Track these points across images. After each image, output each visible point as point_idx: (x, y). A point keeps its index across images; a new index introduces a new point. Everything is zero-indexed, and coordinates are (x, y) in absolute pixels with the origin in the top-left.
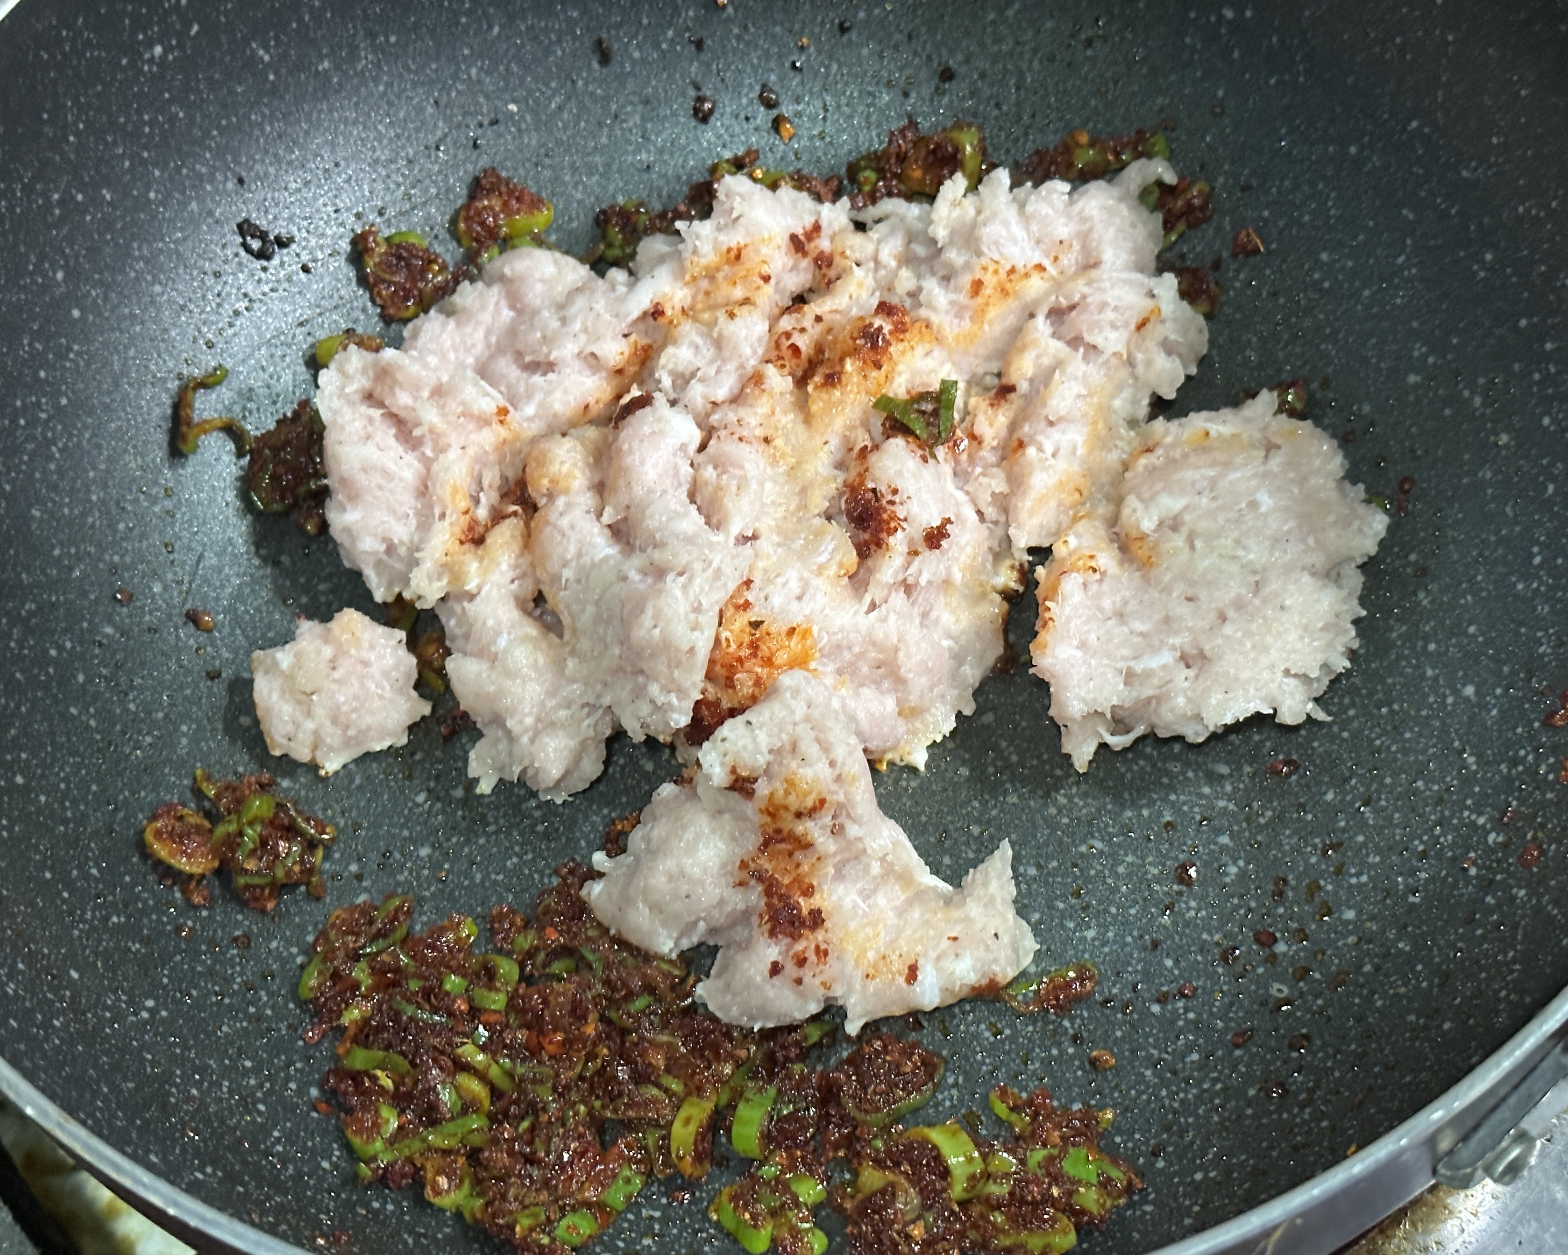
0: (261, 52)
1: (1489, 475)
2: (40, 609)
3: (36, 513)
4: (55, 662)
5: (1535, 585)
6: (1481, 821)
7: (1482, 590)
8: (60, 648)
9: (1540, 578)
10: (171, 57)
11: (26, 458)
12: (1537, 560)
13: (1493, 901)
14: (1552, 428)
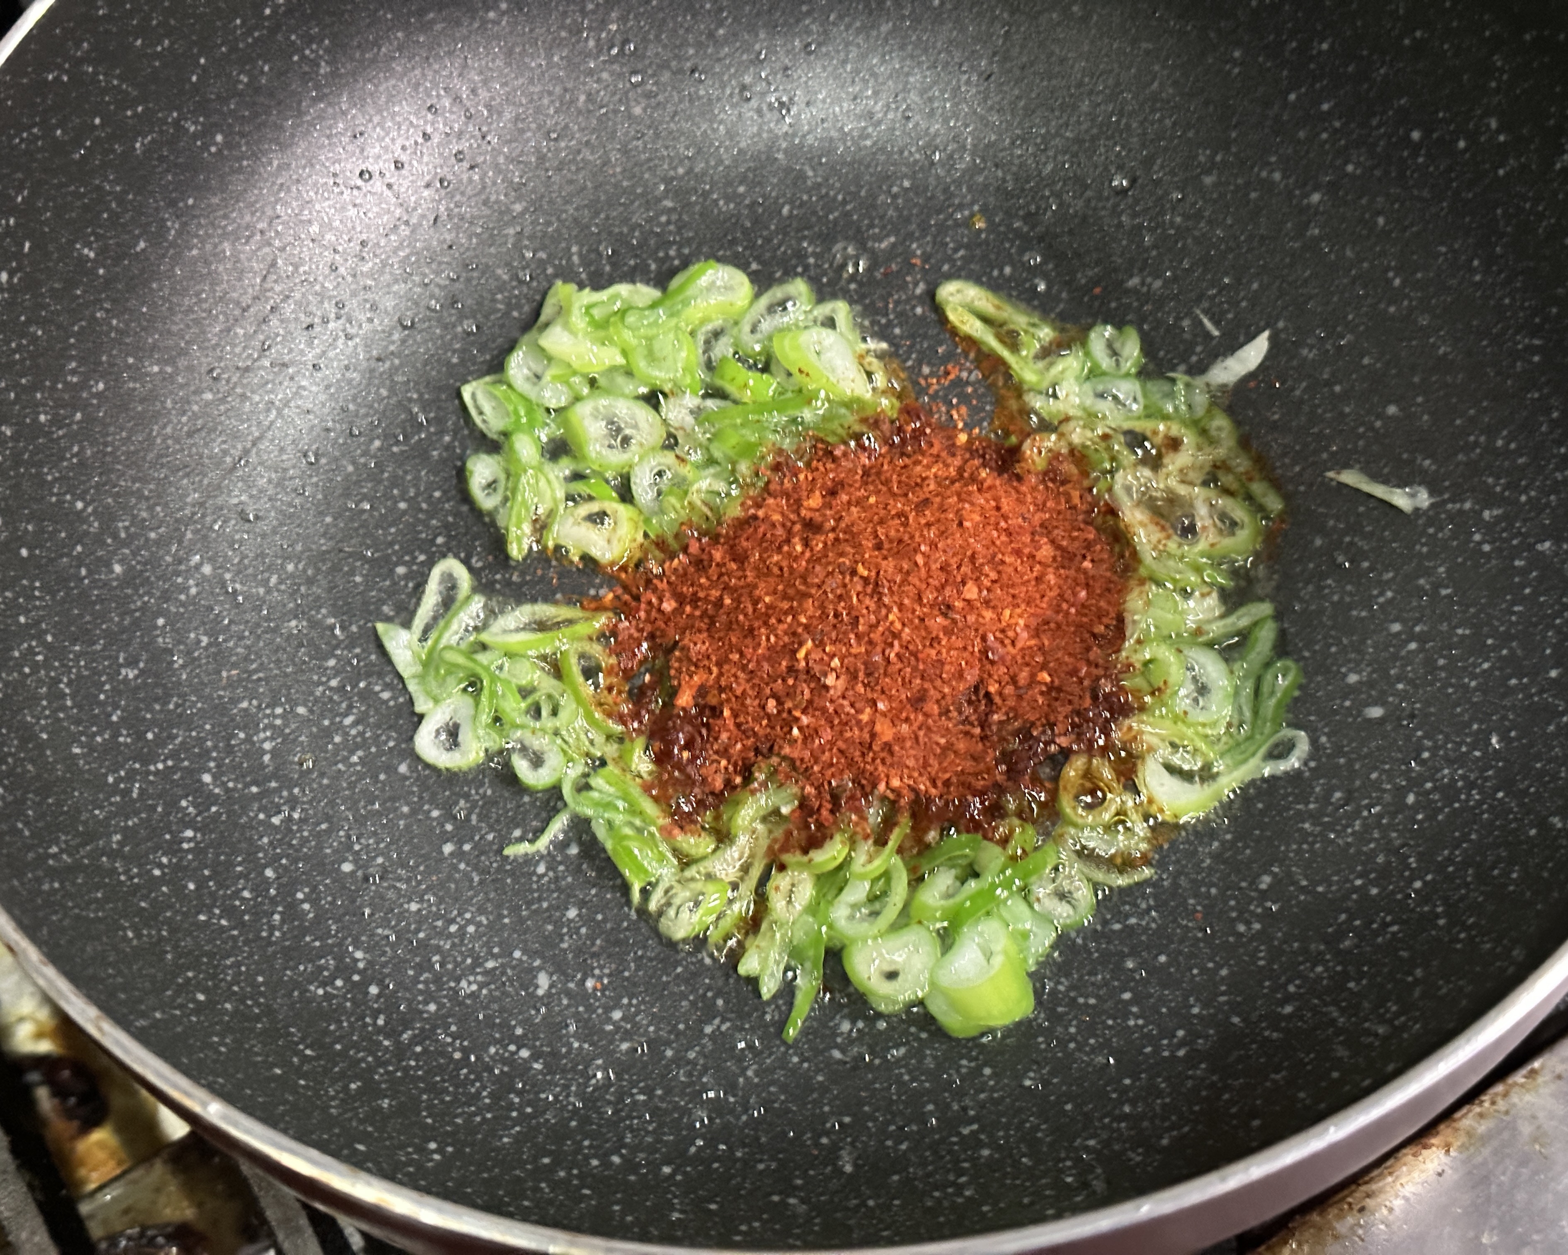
0: (86, 251)
1: (1317, 231)
2: (125, 837)
3: (77, 750)
4: (162, 880)
5: (1406, 303)
6: (1468, 505)
7: (1358, 326)
8: (160, 866)
9: (1407, 296)
10: (15, 280)
11: (44, 703)
12: (1397, 282)
13: (1522, 563)
14: (1358, 172)
